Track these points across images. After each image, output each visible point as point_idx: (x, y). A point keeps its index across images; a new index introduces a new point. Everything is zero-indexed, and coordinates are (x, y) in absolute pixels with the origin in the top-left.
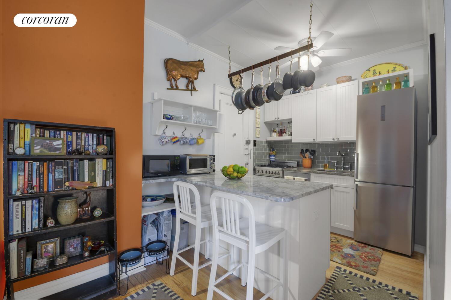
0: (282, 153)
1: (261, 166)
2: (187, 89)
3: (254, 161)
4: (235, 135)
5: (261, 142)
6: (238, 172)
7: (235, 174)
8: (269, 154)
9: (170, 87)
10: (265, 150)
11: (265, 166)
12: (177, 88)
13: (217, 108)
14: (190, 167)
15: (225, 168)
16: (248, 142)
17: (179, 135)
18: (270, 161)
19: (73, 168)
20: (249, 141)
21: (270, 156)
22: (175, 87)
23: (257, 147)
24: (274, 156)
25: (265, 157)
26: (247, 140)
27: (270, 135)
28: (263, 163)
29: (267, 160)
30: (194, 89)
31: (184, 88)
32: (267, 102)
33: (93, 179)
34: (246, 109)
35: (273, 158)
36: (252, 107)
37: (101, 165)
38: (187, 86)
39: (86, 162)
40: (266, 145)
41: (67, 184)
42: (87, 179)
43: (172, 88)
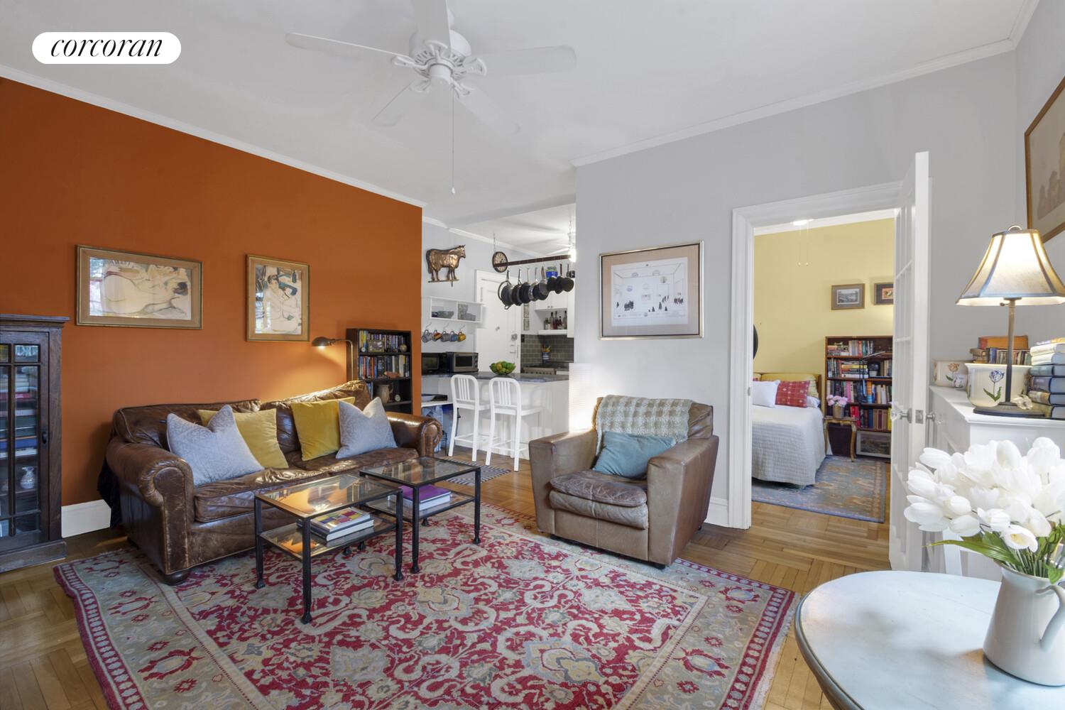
0: (558, 351)
1: (531, 367)
2: (448, 279)
3: (522, 360)
4: (499, 328)
5: (531, 336)
6: (506, 368)
7: (504, 370)
8: (542, 352)
9: (431, 280)
10: (536, 346)
11: (535, 366)
12: (438, 280)
13: (478, 301)
14: (457, 365)
15: (493, 364)
16: (514, 337)
17: (440, 331)
18: (543, 360)
19: (387, 362)
20: (516, 335)
21: (542, 355)
22: (436, 280)
23: (525, 343)
24: (548, 354)
25: (536, 356)
26: (513, 334)
27: (543, 327)
28: (534, 363)
29: (539, 360)
30: (455, 279)
31: (444, 278)
32: (534, 300)
33: (397, 370)
34: (512, 304)
35: (546, 357)
36: (518, 304)
37: (402, 359)
38: (448, 277)
39: (393, 357)
40: (537, 339)
41: (386, 373)
42: (394, 370)
43: (433, 280)
